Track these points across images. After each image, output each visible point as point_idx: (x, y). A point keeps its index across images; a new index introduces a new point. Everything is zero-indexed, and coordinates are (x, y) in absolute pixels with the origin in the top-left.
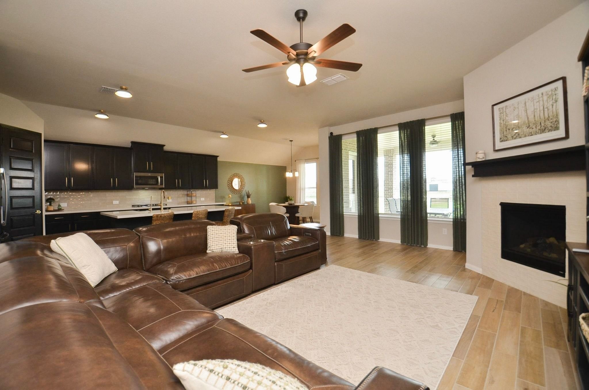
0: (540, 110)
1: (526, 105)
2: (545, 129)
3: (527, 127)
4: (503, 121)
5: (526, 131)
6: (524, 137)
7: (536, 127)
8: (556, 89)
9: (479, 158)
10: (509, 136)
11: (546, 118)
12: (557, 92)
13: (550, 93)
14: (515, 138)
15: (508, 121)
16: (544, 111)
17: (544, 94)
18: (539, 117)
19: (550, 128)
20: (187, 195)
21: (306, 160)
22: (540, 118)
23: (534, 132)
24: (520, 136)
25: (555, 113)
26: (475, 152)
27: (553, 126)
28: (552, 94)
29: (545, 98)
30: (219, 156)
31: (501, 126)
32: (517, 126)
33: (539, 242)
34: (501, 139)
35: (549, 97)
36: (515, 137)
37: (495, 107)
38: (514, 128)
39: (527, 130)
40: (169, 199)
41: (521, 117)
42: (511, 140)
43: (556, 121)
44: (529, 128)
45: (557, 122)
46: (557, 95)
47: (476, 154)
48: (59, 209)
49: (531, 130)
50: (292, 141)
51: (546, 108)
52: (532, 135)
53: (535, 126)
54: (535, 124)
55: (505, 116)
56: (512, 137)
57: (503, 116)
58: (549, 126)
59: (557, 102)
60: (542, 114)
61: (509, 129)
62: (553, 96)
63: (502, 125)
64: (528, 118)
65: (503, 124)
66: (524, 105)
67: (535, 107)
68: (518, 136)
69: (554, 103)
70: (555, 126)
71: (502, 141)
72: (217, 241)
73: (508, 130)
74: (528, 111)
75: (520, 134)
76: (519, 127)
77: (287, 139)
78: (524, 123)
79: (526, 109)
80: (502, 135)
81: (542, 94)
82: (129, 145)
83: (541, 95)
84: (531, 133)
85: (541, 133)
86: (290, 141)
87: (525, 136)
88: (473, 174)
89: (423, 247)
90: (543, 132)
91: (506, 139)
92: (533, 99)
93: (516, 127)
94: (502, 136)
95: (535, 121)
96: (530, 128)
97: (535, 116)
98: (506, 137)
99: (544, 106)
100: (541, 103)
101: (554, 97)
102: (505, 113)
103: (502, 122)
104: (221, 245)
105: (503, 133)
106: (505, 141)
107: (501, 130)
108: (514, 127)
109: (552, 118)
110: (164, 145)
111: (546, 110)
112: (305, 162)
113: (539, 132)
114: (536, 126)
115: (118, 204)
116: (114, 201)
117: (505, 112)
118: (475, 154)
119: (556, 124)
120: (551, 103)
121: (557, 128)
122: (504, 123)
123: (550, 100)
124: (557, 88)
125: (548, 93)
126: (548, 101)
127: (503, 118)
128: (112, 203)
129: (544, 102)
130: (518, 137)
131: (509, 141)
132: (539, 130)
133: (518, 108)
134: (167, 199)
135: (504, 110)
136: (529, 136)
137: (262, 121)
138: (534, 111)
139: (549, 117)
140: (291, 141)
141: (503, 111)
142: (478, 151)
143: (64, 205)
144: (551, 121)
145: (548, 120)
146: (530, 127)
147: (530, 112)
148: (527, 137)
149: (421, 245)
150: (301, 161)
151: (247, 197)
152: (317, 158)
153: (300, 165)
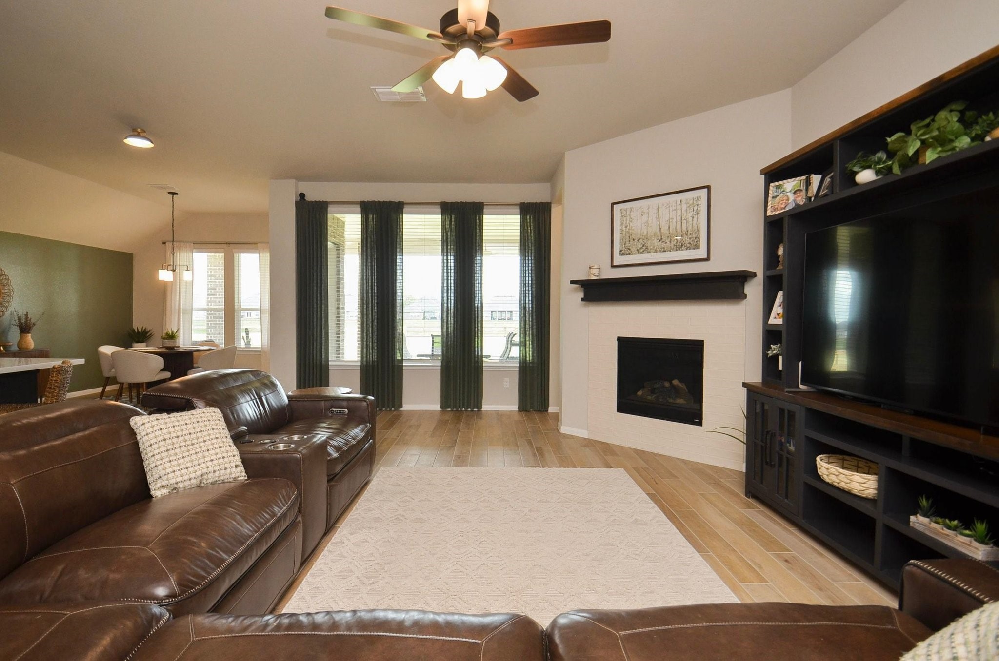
0: (677, 220)
1: (659, 212)
2: (682, 246)
3: (658, 241)
4: (626, 227)
5: (657, 245)
6: (654, 252)
7: (670, 242)
8: (698, 199)
9: (594, 275)
10: (634, 249)
11: (684, 232)
12: (699, 203)
13: (691, 202)
14: (642, 253)
15: (633, 228)
16: (682, 223)
17: (684, 202)
18: (674, 230)
19: (688, 245)
21: (195, 244)
22: (676, 231)
23: (667, 248)
24: (649, 250)
25: (695, 227)
26: (589, 266)
27: (692, 243)
28: (693, 203)
29: (684, 207)
31: (622, 234)
32: (645, 236)
33: (656, 386)
34: (621, 251)
35: (689, 207)
36: (642, 250)
37: (615, 206)
38: (641, 239)
39: (659, 243)
41: (651, 226)
42: (635, 254)
43: (696, 238)
44: (661, 242)
45: (698, 238)
46: (699, 206)
47: (590, 268)
49: (664, 245)
50: (176, 194)
51: (684, 219)
52: (665, 251)
53: (669, 240)
54: (670, 237)
55: (628, 221)
56: (638, 250)
57: (626, 220)
58: (687, 242)
59: (699, 215)
60: (679, 227)
61: (634, 240)
62: (694, 206)
63: (624, 232)
64: (660, 229)
65: (626, 232)
66: (656, 211)
67: (671, 217)
68: (645, 249)
69: (695, 215)
70: (695, 243)
71: (622, 254)
72: (183, 457)
73: (631, 241)
74: (661, 219)
75: (649, 247)
76: (647, 239)
77: (162, 188)
78: (655, 234)
79: (659, 216)
80: (624, 246)
81: (681, 201)
83: (679, 203)
84: (664, 248)
85: (677, 250)
86: (169, 193)
87: (656, 251)
88: (583, 297)
89: (475, 411)
90: (679, 248)
91: (629, 252)
92: (668, 206)
93: (643, 238)
94: (624, 248)
95: (670, 233)
96: (663, 242)
97: (669, 227)
98: (629, 249)
99: (683, 217)
100: (679, 212)
101: (696, 208)
102: (628, 218)
103: (624, 228)
104: (198, 467)
105: (625, 244)
106: (627, 255)
107: (622, 240)
108: (641, 237)
109: (691, 233)
111: (684, 222)
112: (194, 248)
113: (674, 248)
114: (671, 240)
117: (630, 215)
118: (588, 268)
119: (695, 241)
120: (691, 214)
121: (697, 247)
122: (627, 230)
123: (690, 211)
124: (700, 197)
125: (688, 201)
126: (688, 211)
127: (626, 224)
129: (683, 212)
130: (646, 252)
131: (633, 255)
132: (674, 245)
133: (648, 213)
135: (628, 213)
136: (660, 251)
137: (139, 130)
138: (669, 220)
139: (688, 231)
140: (173, 194)
141: (626, 214)
142: (593, 265)
144: (691, 236)
145: (687, 235)
146: (663, 240)
147: (663, 222)
148: (658, 253)
149: (474, 408)
150: (181, 247)
151: (20, 331)
152: (228, 243)
153: (178, 254)
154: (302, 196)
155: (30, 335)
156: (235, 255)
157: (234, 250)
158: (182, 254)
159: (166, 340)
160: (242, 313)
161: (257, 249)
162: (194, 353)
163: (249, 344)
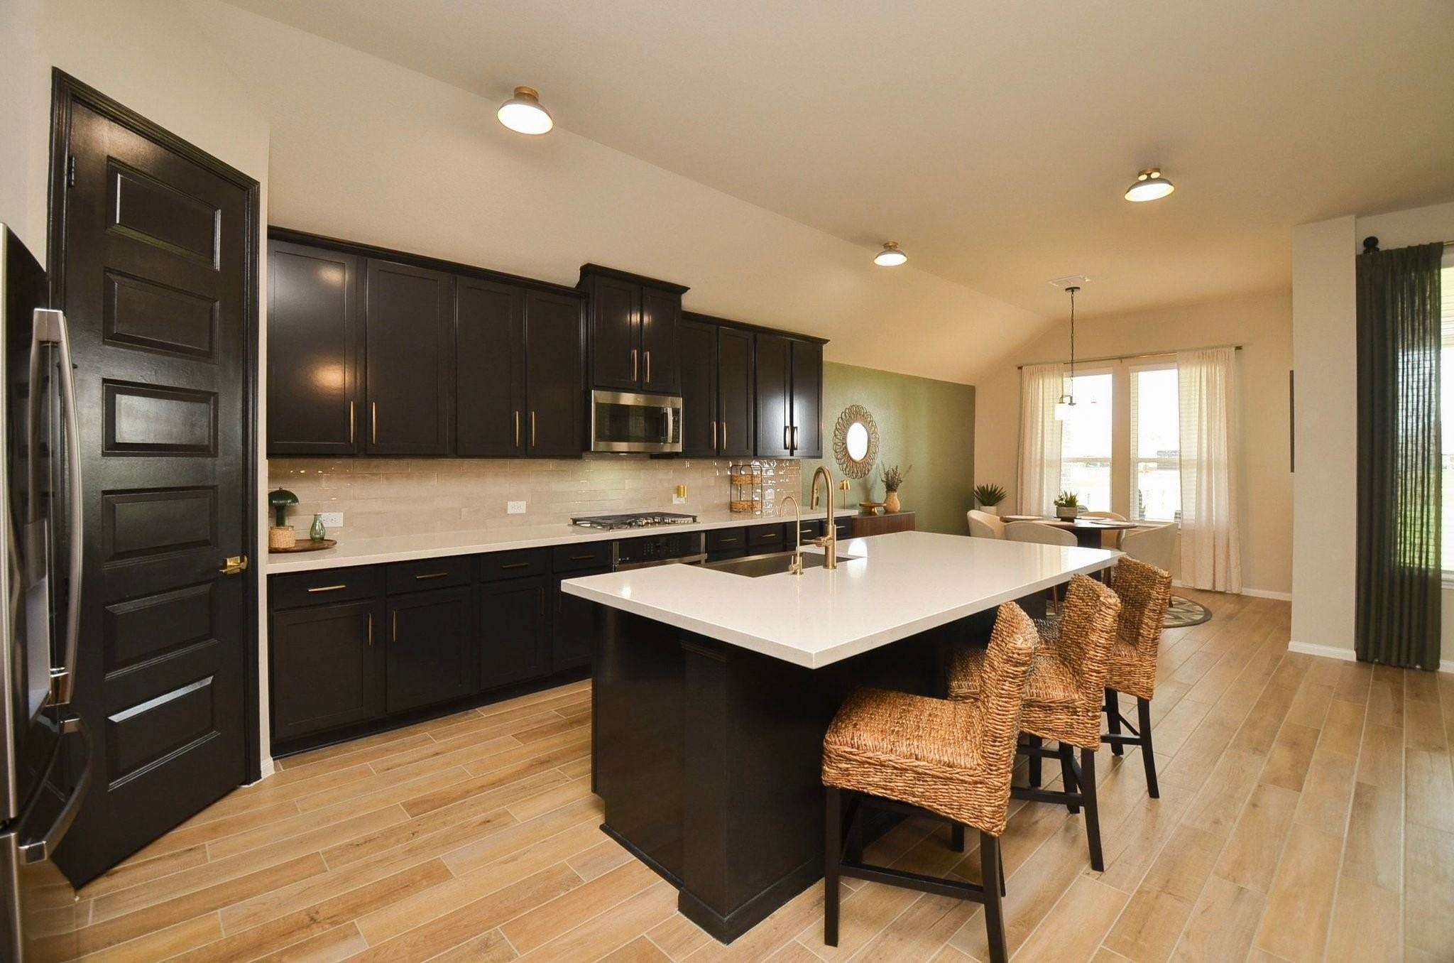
20: (731, 480)
21: (1067, 365)
30: (829, 340)
40: (679, 495)
48: (313, 539)
77: (1058, 283)
82: (571, 278)
86: (1067, 288)
110: (685, 289)
112: (1065, 371)
115: (521, 514)
116: (510, 504)
128: (506, 510)
134: (675, 496)
140: (1072, 289)
143: (332, 521)
150: (1045, 370)
151: (887, 488)
152: (1121, 358)
153: (1041, 382)
154: (1371, 243)
155: (896, 494)
156: (1131, 374)
157: (1130, 368)
158: (1047, 381)
159: (1065, 508)
160: (1141, 465)
161: (1175, 362)
162: (1102, 531)
163: (1144, 516)
